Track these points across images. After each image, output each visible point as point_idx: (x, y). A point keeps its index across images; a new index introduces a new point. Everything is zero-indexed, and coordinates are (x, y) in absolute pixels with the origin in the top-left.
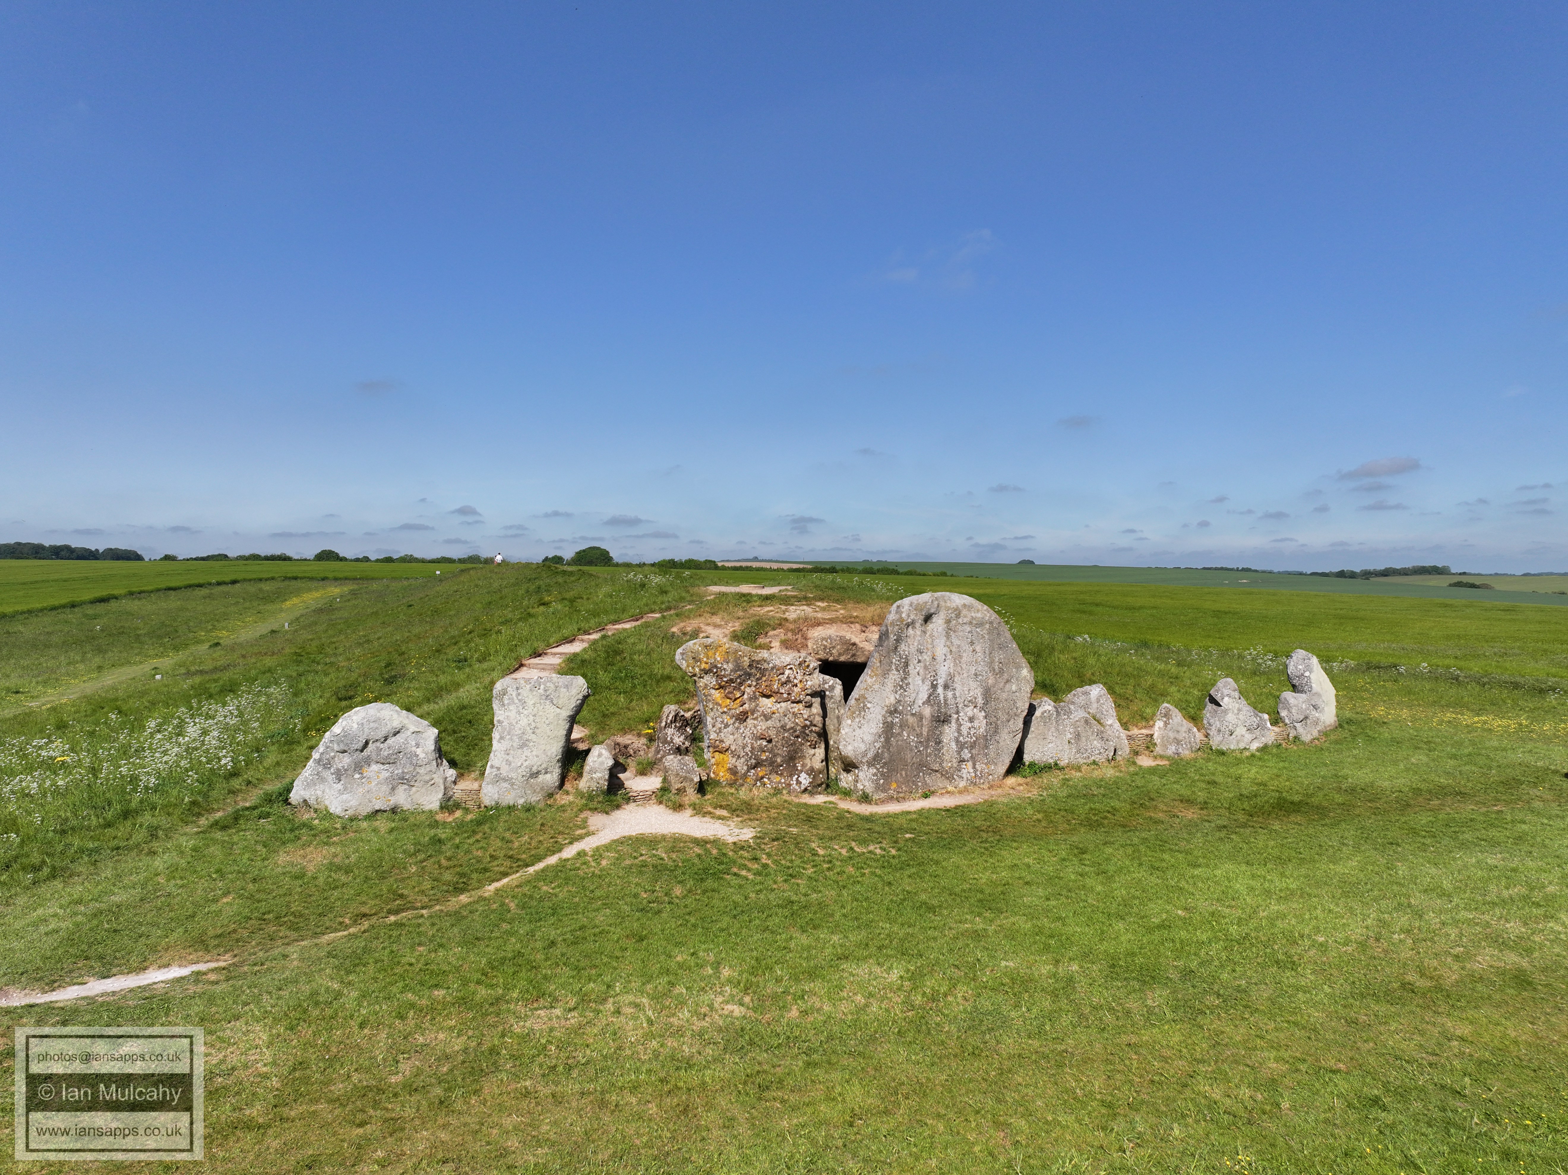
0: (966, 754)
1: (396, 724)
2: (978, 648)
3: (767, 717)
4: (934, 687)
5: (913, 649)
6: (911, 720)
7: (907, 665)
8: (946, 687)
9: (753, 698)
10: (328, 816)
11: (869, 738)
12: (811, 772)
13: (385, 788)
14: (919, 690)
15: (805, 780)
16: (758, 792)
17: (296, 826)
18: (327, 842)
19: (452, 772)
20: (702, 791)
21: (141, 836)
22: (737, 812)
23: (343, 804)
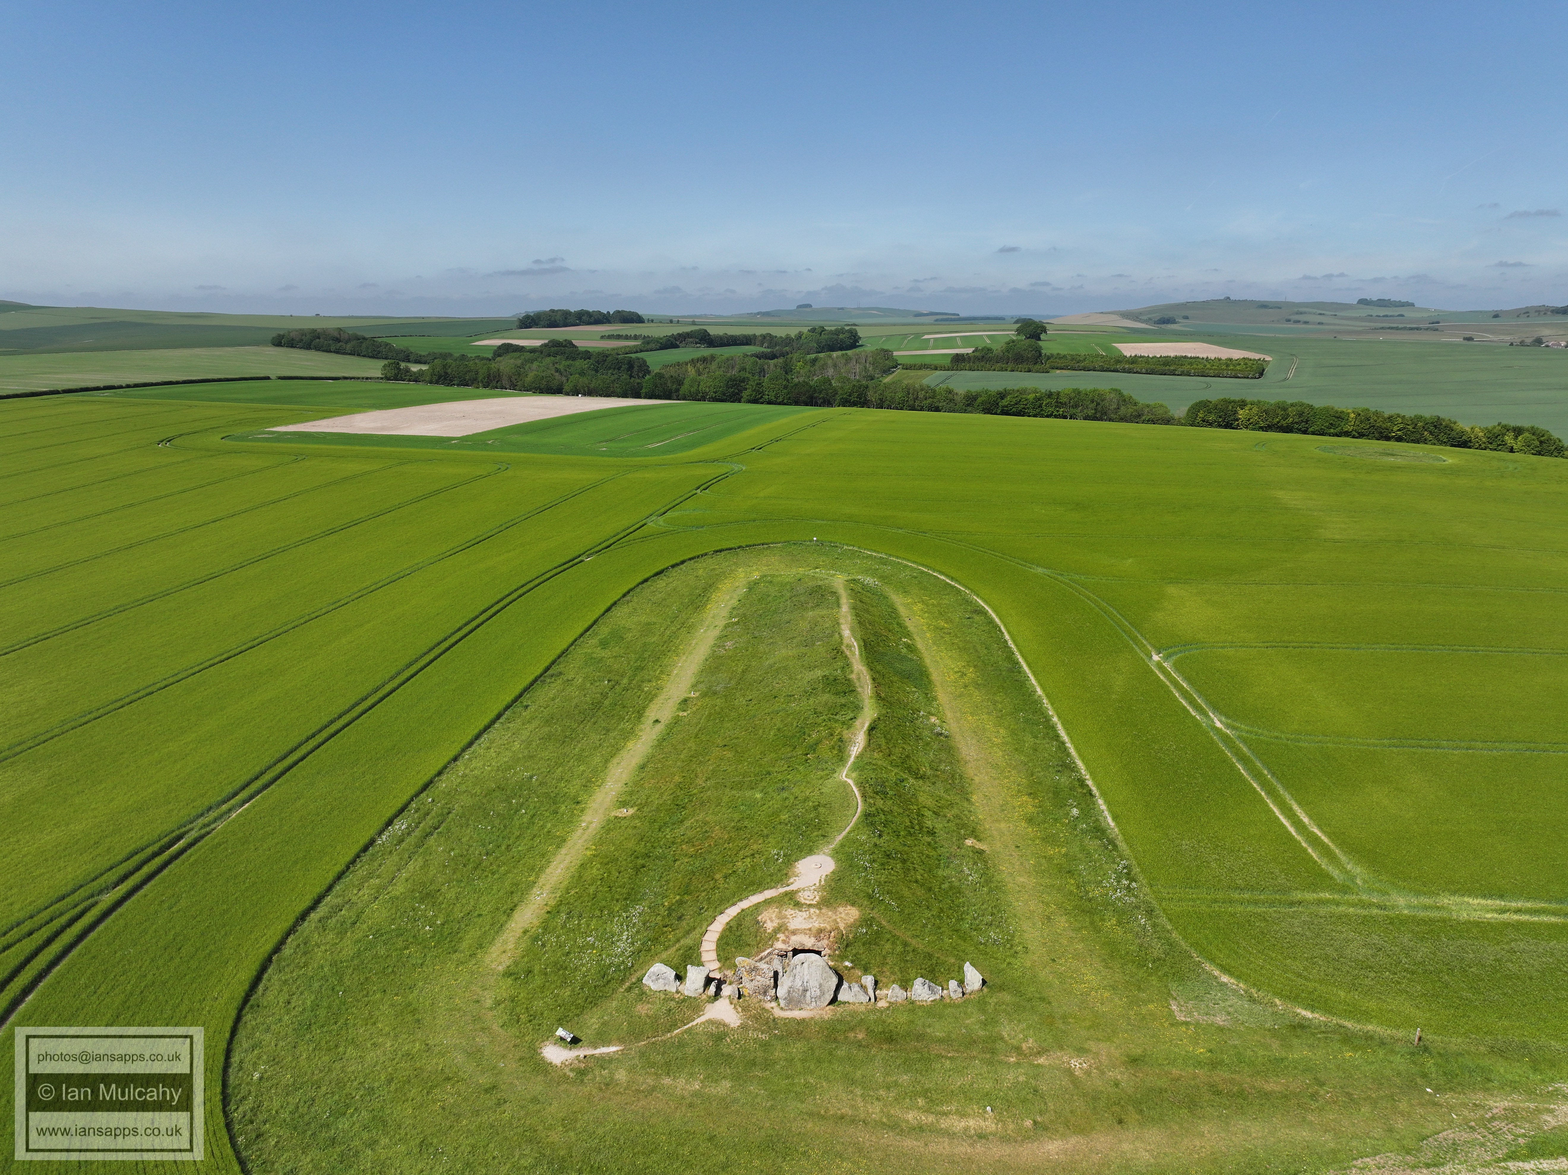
0: (813, 1000)
1: (665, 971)
2: (818, 973)
3: (759, 982)
4: (803, 982)
5: (799, 973)
6: (796, 990)
7: (797, 975)
8: (807, 983)
9: (755, 976)
10: (651, 990)
11: (784, 994)
12: (770, 996)
13: (663, 985)
14: (798, 983)
15: (769, 998)
16: (755, 1000)
17: (643, 993)
18: (648, 1003)
19: (678, 983)
20: (739, 998)
21: (611, 992)
22: (743, 1010)
23: (654, 987)
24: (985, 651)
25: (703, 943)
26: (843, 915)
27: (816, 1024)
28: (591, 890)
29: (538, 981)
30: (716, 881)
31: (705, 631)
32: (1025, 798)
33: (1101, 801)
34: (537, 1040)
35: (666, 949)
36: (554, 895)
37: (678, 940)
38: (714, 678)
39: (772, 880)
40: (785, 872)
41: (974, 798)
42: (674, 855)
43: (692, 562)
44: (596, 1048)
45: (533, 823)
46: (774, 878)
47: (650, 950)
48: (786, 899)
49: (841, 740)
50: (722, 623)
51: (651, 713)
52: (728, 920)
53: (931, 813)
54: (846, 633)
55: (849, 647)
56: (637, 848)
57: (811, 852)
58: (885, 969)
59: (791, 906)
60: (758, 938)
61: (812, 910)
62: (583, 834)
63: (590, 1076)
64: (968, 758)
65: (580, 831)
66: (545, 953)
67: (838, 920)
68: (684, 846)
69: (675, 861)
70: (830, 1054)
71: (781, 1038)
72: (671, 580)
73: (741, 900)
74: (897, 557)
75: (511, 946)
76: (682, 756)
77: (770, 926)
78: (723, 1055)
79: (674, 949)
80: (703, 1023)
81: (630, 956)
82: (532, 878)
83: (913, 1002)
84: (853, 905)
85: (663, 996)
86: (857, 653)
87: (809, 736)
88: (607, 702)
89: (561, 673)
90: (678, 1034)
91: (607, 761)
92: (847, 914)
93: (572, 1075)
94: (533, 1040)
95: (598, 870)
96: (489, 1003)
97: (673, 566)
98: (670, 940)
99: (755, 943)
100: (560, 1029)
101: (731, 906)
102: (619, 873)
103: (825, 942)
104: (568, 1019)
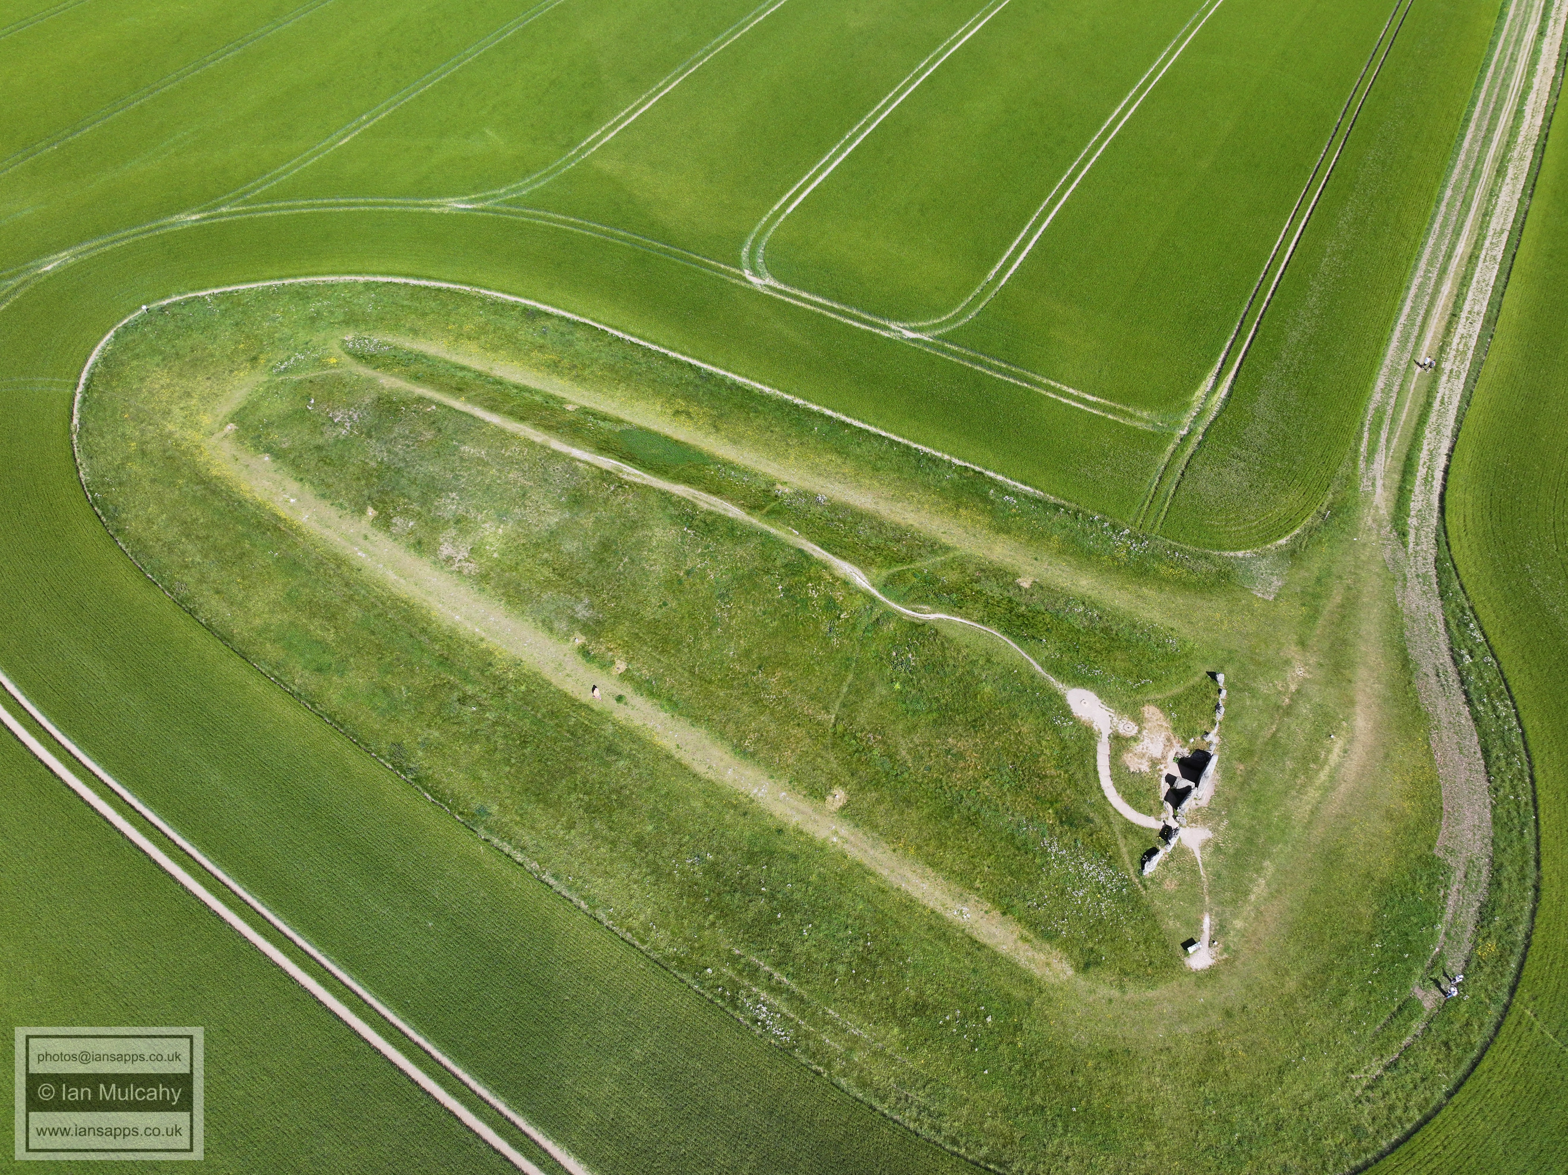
10: (1150, 873)
16: (1187, 811)
17: (1152, 880)
18: (1163, 879)
20: (1182, 820)
21: (1143, 901)
22: (1195, 823)
25: (1128, 817)
26: (1154, 718)
27: (1222, 787)
31: (373, 553)
32: (963, 512)
33: (993, 475)
35: (1117, 845)
36: (972, 902)
37: (1113, 833)
38: (547, 606)
39: (1086, 739)
40: (1082, 727)
41: (947, 542)
42: (964, 789)
44: (1203, 931)
46: (1083, 736)
47: (1111, 857)
48: (1121, 742)
49: (842, 581)
52: (1113, 789)
54: (578, 453)
57: (1060, 698)
58: (1200, 722)
59: (1132, 744)
60: (1148, 780)
61: (1144, 733)
62: (858, 846)
63: (1231, 944)
65: (849, 847)
67: (1158, 722)
70: (1254, 792)
71: (1230, 813)
73: (1097, 772)
77: (1145, 767)
78: (1236, 854)
79: (1120, 840)
80: (1202, 853)
81: (1112, 873)
82: (924, 912)
83: (1221, 722)
84: (1142, 705)
85: (1161, 867)
86: (638, 472)
90: (1205, 873)
91: (695, 777)
92: (1153, 714)
93: (1225, 956)
98: (1109, 839)
99: (1149, 785)
101: (1099, 782)
103: (1176, 743)
104: (1163, 940)
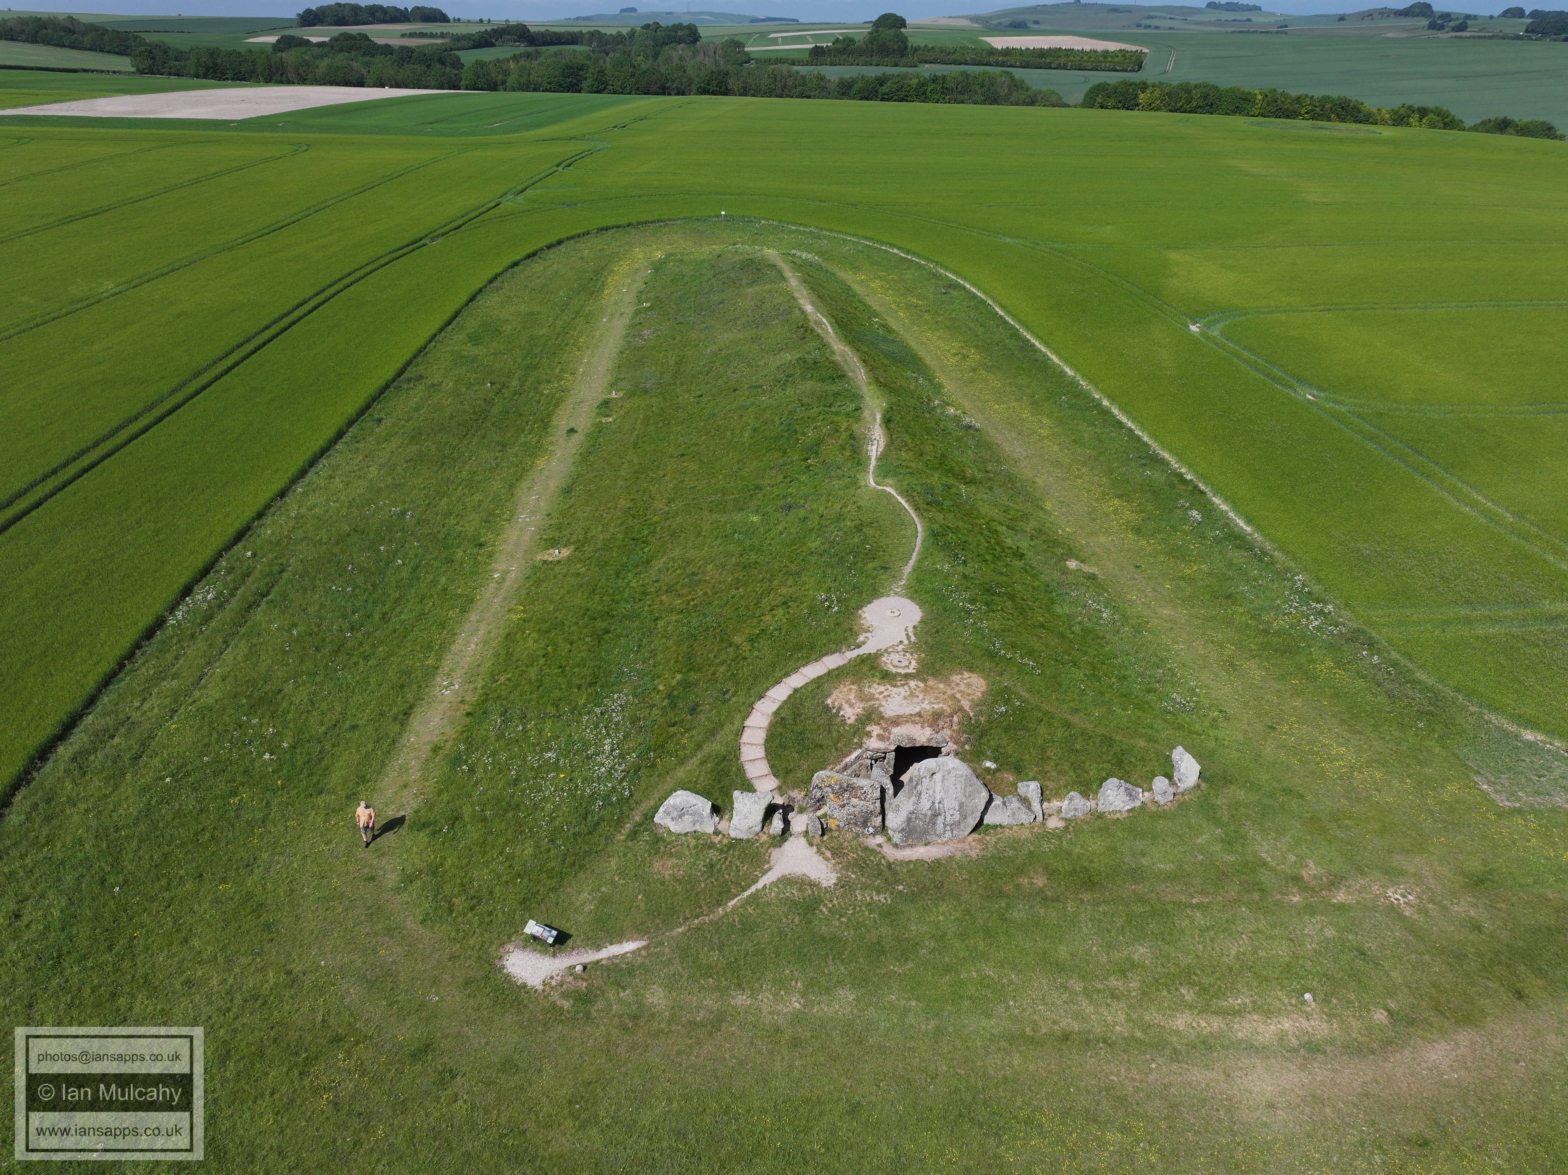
0: (948, 828)
1: (694, 803)
2: (958, 787)
3: (854, 807)
4: (933, 803)
5: (924, 788)
6: (921, 816)
7: (920, 794)
8: (940, 803)
9: (849, 799)
10: (670, 832)
11: (899, 823)
12: (874, 827)
13: (691, 824)
14: (925, 805)
15: (871, 830)
16: (849, 836)
17: (658, 839)
18: (671, 855)
19: (717, 819)
20: (823, 834)
21: (603, 842)
22: (834, 854)
23: (675, 827)
24: (981, 329)
25: (743, 749)
26: (962, 688)
27: (960, 867)
28: (533, 673)
29: (474, 833)
30: (738, 647)
31: (609, 321)
32: (1116, 502)
33: (1216, 500)
34: (492, 943)
35: (682, 762)
36: (472, 686)
37: (699, 747)
38: (638, 374)
39: (830, 640)
40: (846, 626)
41: (1048, 506)
42: (651, 612)
43: (572, 242)
44: (598, 948)
45: (418, 578)
46: (832, 635)
47: (653, 766)
48: (865, 669)
49: (852, 437)
50: (630, 310)
51: (561, 421)
52: (774, 707)
53: (1004, 528)
54: (809, 308)
55: (819, 324)
56: (589, 605)
57: (875, 593)
58: (1048, 768)
59: (877, 680)
60: (835, 734)
61: (912, 683)
62: (498, 590)
63: (600, 1004)
64: (1016, 455)
65: (493, 585)
66: (476, 784)
67: (958, 696)
68: (664, 597)
69: (656, 619)
70: (1003, 919)
71: (912, 898)
72: (549, 262)
73: (787, 675)
74: (831, 231)
75: (415, 775)
76: (623, 473)
77: (850, 713)
78: (823, 939)
79: (695, 761)
80: (774, 884)
81: (623, 779)
82: (430, 662)
83: (1101, 816)
84: (971, 669)
85: (693, 842)
86: (830, 330)
87: (804, 434)
88: (495, 410)
89: (421, 377)
90: (734, 906)
91: (511, 486)
92: (969, 685)
94: (483, 943)
95: (536, 641)
96: (392, 879)
97: (549, 247)
98: (684, 748)
99: (828, 742)
100: (531, 923)
101: (773, 686)
102: (571, 644)
103: (947, 732)
104: (539, 898)
